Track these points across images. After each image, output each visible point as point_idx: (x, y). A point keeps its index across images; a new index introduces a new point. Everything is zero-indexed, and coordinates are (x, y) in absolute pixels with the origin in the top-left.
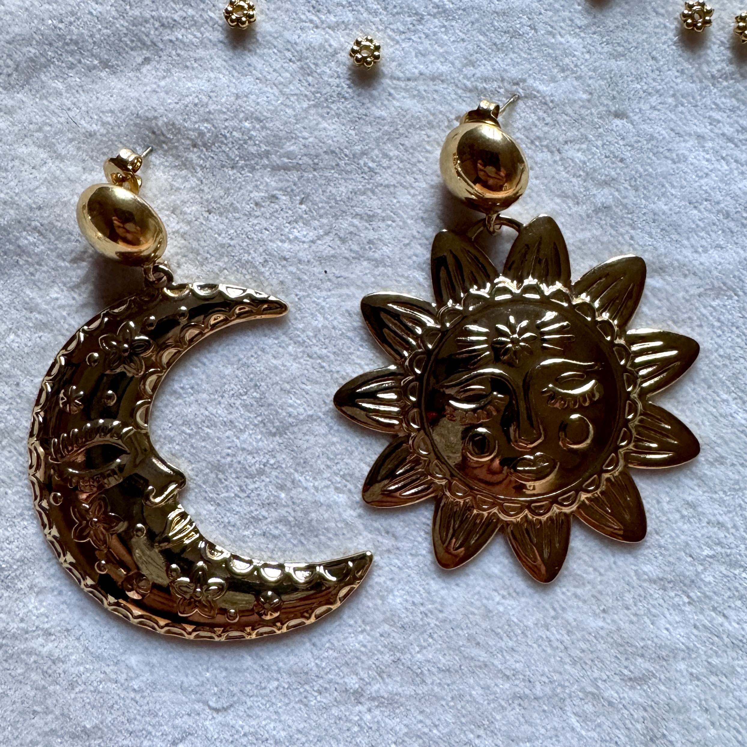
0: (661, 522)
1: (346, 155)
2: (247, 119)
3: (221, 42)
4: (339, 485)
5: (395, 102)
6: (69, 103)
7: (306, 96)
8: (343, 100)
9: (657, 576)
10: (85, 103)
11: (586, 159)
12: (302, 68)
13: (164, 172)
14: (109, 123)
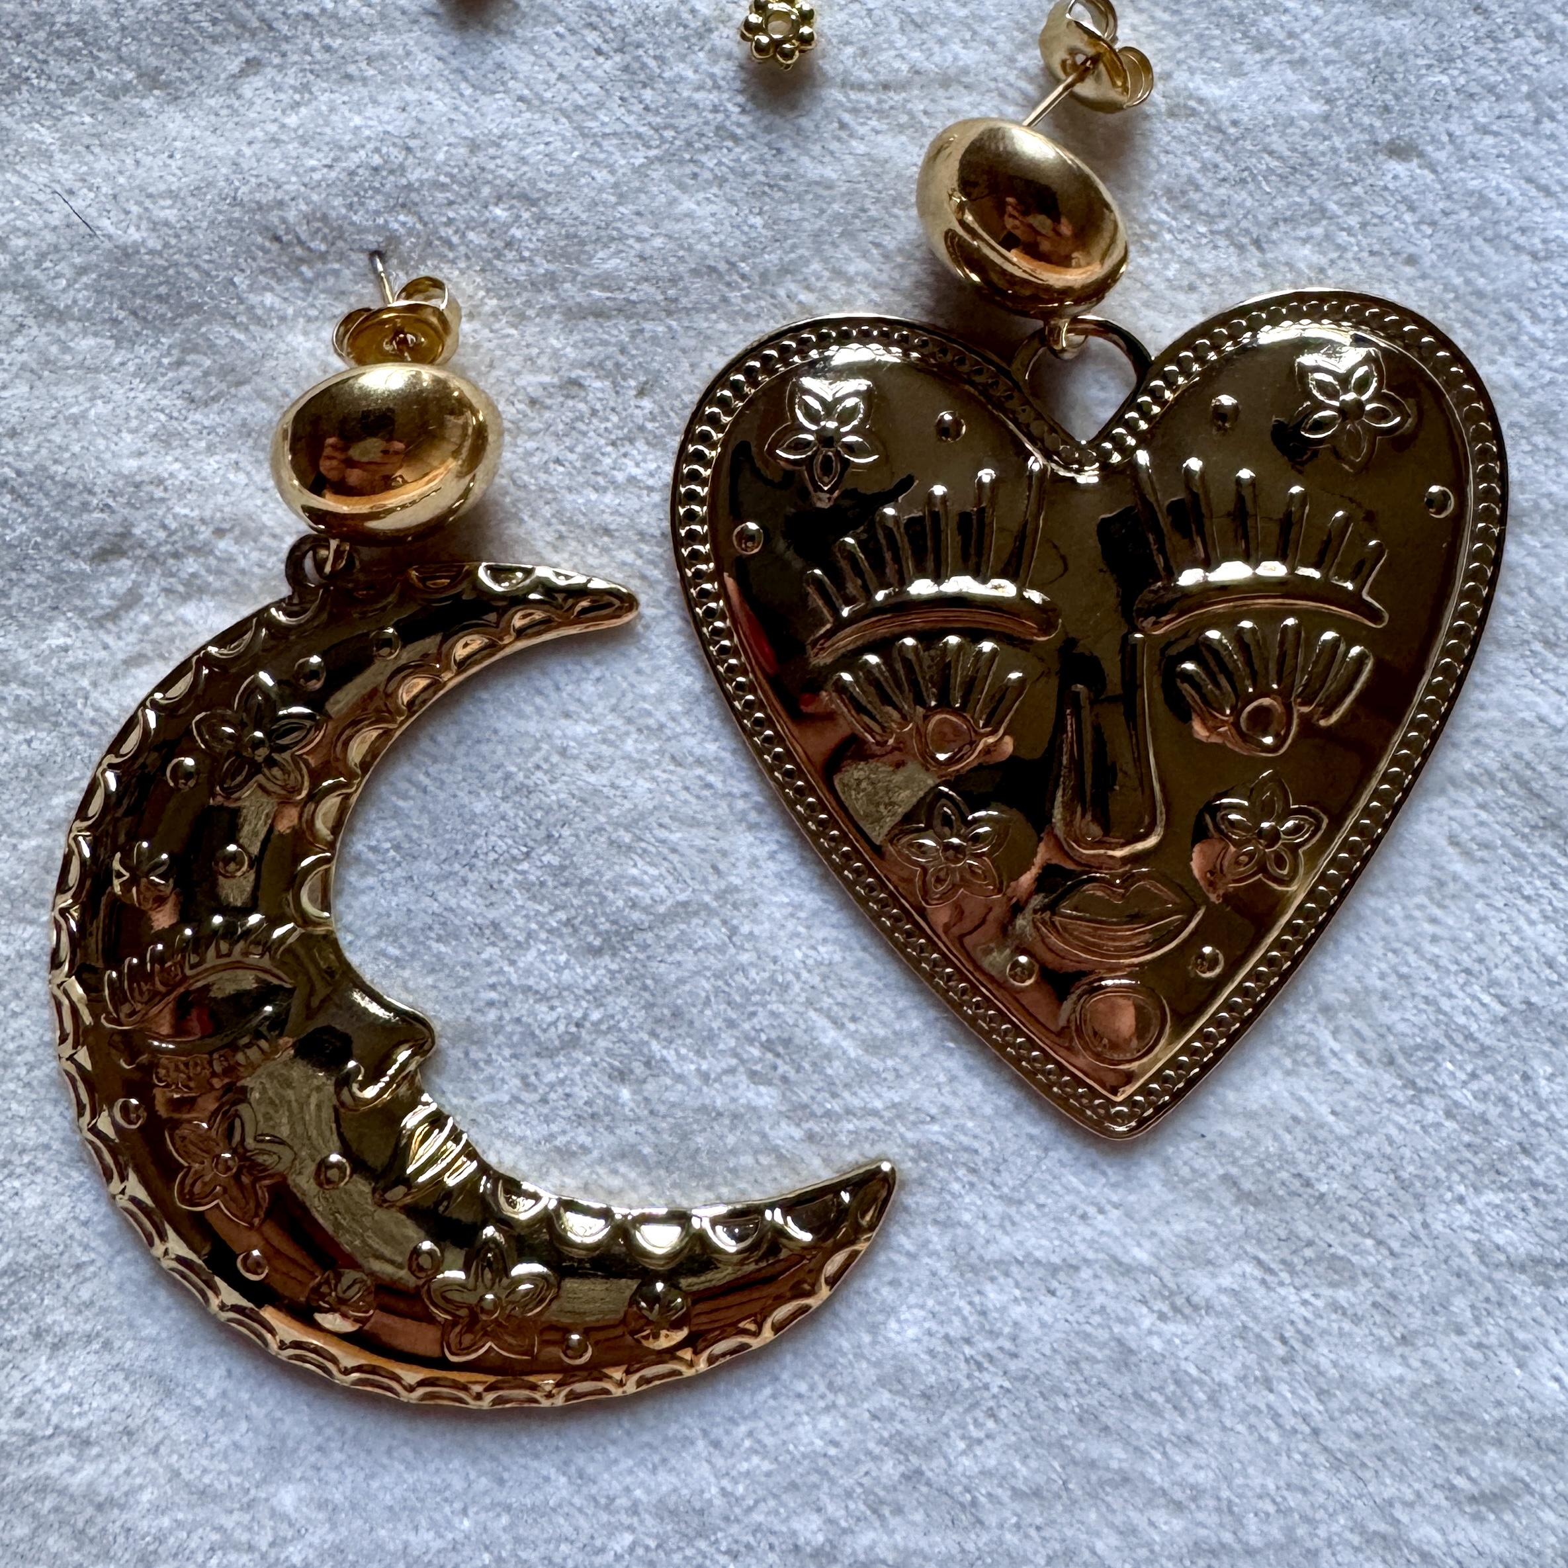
0: (1535, 1124)
1: (744, 277)
2: (499, 199)
3: (429, 13)
4: (758, 1067)
5: (854, 143)
6: (69, 176)
7: (639, 136)
8: (730, 144)
9: (1529, 1254)
10: (108, 176)
11: (1323, 261)
12: (626, 69)
13: (306, 333)
14: (167, 224)
